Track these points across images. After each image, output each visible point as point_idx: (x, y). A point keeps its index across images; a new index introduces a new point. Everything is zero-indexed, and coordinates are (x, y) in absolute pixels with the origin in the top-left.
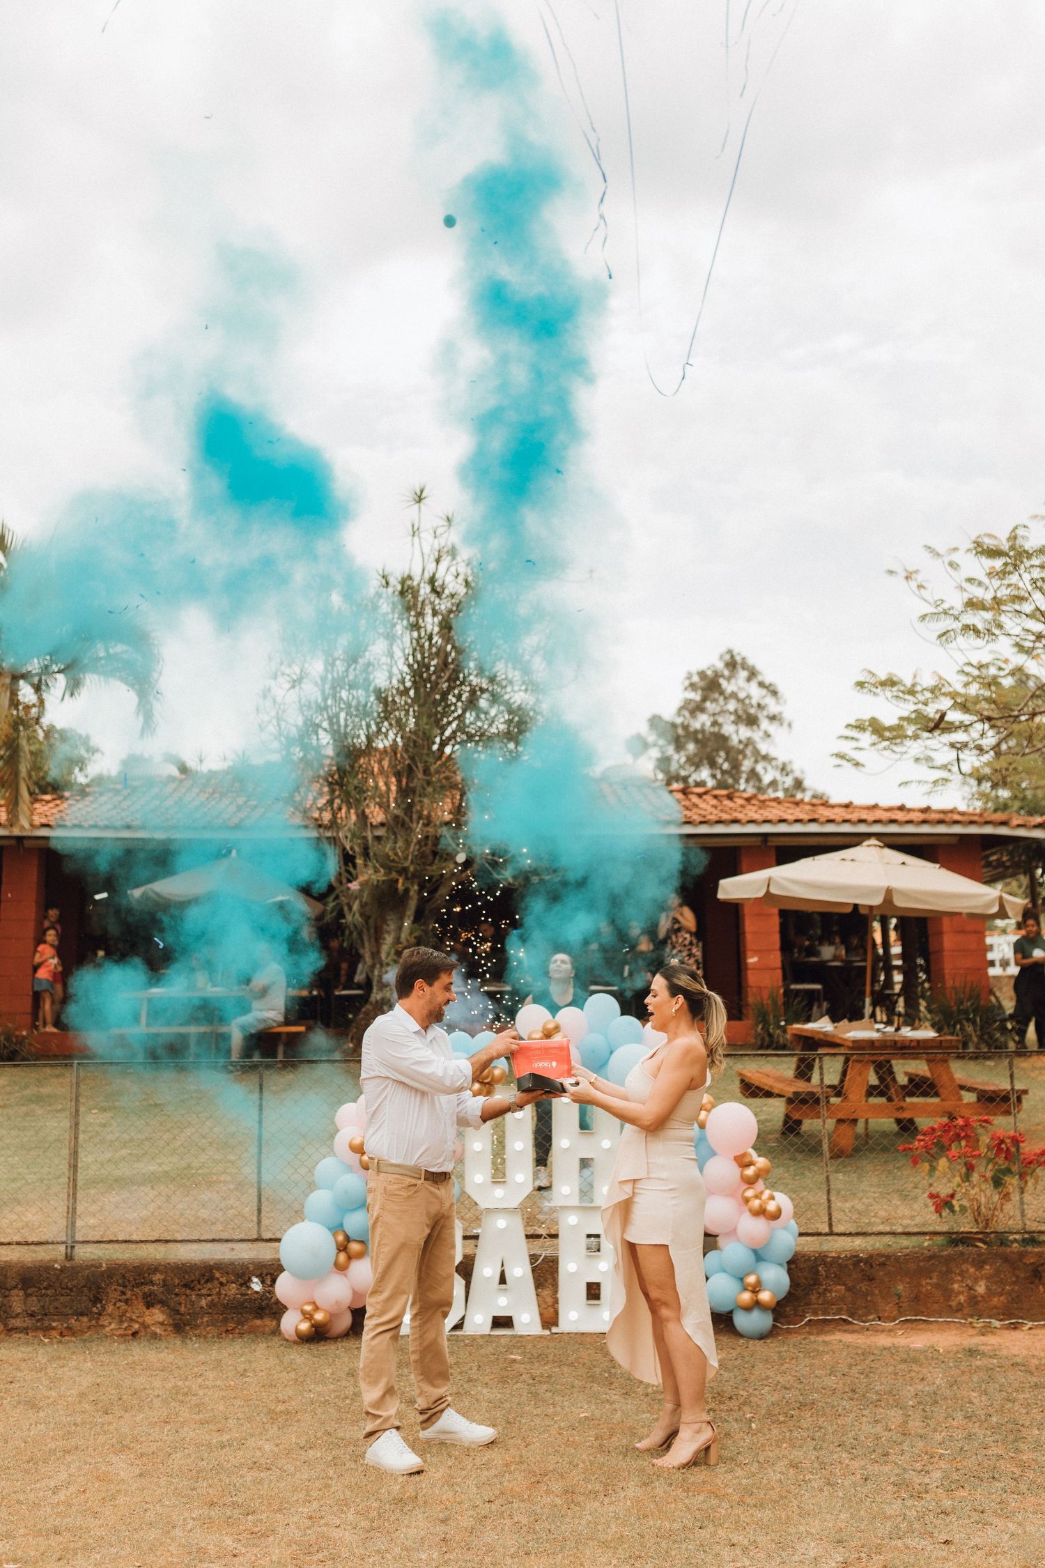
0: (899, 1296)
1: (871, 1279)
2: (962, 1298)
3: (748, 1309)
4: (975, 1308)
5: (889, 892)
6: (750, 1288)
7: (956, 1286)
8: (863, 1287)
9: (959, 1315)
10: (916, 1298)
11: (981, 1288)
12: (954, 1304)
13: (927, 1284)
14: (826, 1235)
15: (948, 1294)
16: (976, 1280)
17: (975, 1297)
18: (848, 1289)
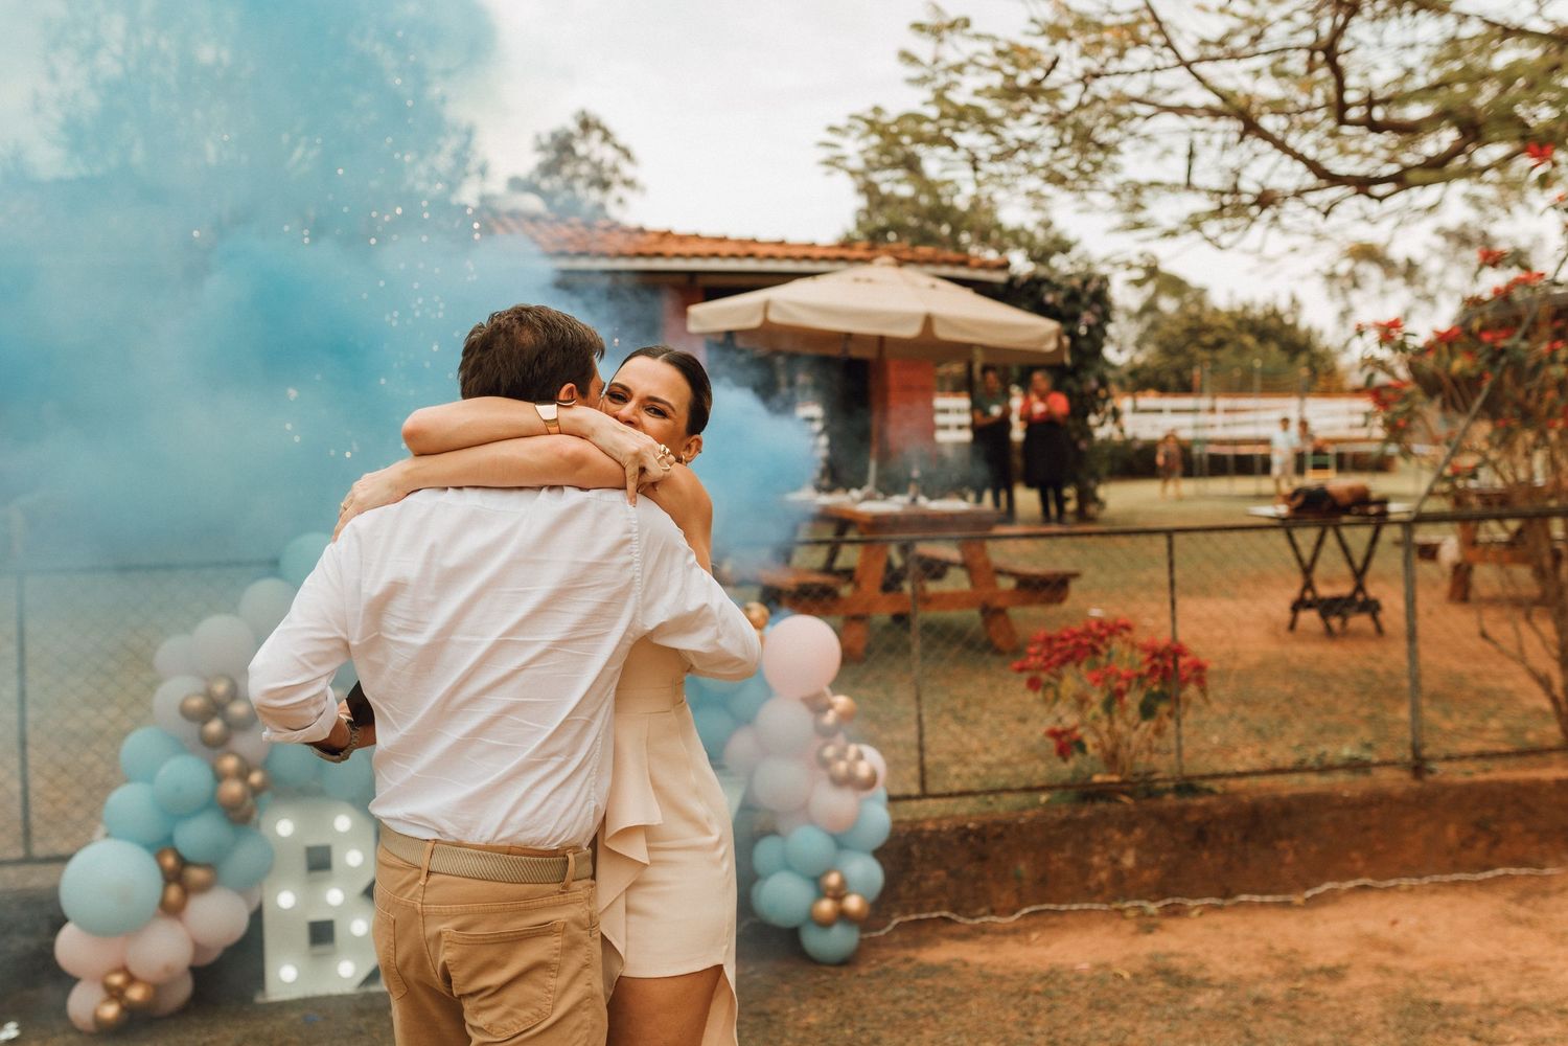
0: (1019, 878)
1: (983, 858)
2: (1103, 875)
3: (825, 924)
4: (1121, 887)
5: (929, 320)
6: (830, 893)
7: (1096, 860)
8: (972, 870)
9: (1098, 898)
10: (1043, 881)
11: (1129, 860)
12: (1092, 884)
13: (1059, 860)
14: (918, 798)
15: (1085, 870)
16: (1122, 850)
17: (1120, 872)
18: (952, 874)
